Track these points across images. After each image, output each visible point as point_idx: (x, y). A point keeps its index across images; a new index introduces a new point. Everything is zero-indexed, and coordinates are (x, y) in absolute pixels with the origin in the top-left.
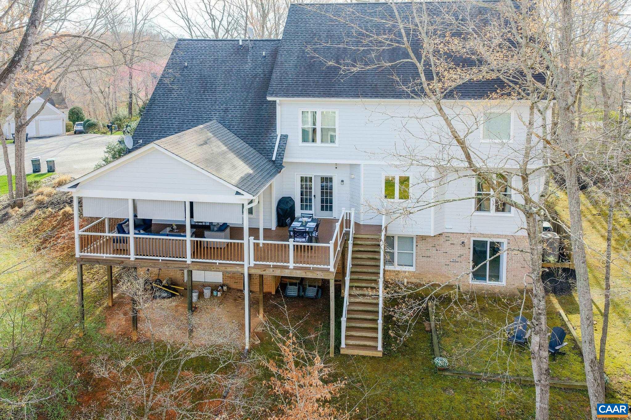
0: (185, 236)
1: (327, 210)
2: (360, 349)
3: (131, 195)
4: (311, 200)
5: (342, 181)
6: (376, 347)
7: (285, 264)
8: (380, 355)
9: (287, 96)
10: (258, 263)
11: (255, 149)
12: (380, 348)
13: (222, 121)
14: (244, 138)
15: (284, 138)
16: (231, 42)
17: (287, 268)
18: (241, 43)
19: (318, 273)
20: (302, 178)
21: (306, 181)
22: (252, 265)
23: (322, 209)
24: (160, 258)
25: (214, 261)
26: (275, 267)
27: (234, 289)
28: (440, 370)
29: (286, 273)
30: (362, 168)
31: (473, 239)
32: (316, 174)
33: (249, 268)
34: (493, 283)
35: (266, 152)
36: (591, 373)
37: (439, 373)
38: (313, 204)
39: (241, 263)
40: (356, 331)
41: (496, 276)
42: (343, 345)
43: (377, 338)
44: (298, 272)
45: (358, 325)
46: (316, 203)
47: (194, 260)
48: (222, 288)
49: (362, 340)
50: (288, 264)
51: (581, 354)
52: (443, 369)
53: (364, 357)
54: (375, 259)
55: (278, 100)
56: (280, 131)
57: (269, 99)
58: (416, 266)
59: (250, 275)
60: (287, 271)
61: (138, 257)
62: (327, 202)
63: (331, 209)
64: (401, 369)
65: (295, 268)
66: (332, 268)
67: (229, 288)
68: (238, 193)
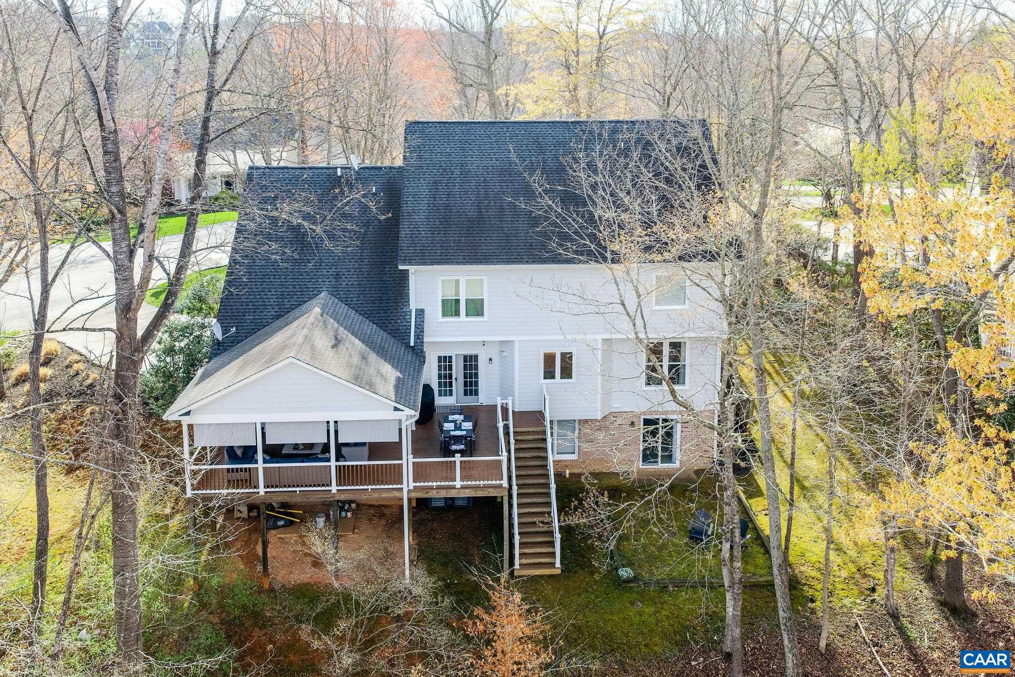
0: (328, 460)
1: (471, 394)
2: (537, 568)
3: (259, 419)
4: (451, 383)
5: (490, 359)
6: (552, 565)
7: (451, 483)
8: (559, 572)
9: (424, 264)
10: (418, 484)
11: (385, 331)
12: (558, 565)
13: (335, 292)
14: (368, 315)
15: (420, 313)
16: (325, 171)
17: (453, 488)
18: (339, 174)
19: (490, 490)
20: (440, 357)
21: (445, 361)
22: (411, 488)
23: (466, 394)
24: (298, 489)
25: (365, 487)
26: (439, 488)
27: (363, 505)
28: (624, 582)
29: (452, 494)
30: (516, 345)
31: (643, 417)
32: (456, 353)
33: (409, 491)
34: (666, 465)
35: (399, 333)
36: (779, 577)
37: (624, 585)
38: (454, 388)
39: (399, 486)
40: (529, 547)
41: (669, 458)
42: (517, 566)
43: (554, 553)
44: (467, 491)
45: (530, 540)
46: (458, 386)
47: (340, 488)
48: (350, 506)
49: (536, 558)
50: (455, 483)
51: (767, 552)
52: (629, 581)
53: (542, 576)
54: (541, 457)
55: (412, 269)
56: (413, 306)
57: (401, 267)
58: (579, 454)
59: (410, 500)
60: (453, 491)
61: (268, 490)
62: (471, 386)
63: (477, 394)
64: (583, 586)
65: (463, 487)
66: (505, 483)
67: (358, 505)
68: (396, 409)
